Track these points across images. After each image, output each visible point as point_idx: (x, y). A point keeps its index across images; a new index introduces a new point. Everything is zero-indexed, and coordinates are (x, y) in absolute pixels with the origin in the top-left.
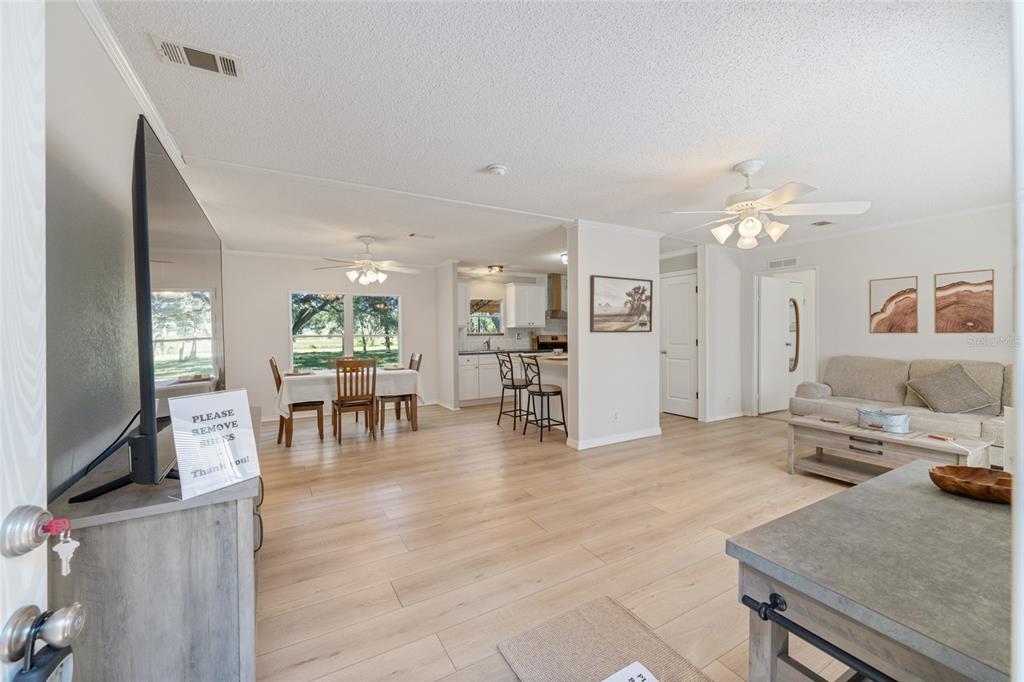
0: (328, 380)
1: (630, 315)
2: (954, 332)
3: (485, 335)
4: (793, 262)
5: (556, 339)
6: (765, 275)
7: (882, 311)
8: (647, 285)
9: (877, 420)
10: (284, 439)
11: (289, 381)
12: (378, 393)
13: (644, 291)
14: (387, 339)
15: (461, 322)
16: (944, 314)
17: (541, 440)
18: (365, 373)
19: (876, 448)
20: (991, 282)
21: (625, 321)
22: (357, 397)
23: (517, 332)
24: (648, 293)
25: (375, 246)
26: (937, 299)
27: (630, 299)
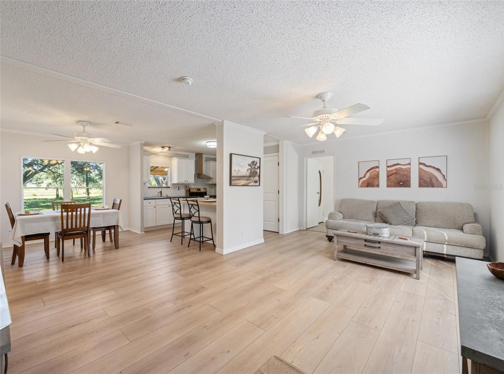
0: (54, 218)
1: (250, 176)
2: (395, 187)
3: (159, 187)
4: (323, 152)
5: (200, 190)
6: (309, 158)
7: (364, 177)
8: (258, 160)
9: (376, 231)
10: (17, 261)
11: (21, 220)
12: (91, 226)
13: (256, 163)
14: (88, 190)
15: (145, 180)
16: (390, 179)
17: (200, 250)
18: (83, 212)
19: (377, 245)
20: (409, 164)
21: (247, 180)
22: (76, 229)
23: (178, 186)
24: (258, 165)
25: (89, 129)
26: (387, 171)
27: (250, 167)
